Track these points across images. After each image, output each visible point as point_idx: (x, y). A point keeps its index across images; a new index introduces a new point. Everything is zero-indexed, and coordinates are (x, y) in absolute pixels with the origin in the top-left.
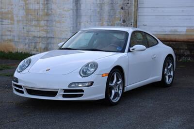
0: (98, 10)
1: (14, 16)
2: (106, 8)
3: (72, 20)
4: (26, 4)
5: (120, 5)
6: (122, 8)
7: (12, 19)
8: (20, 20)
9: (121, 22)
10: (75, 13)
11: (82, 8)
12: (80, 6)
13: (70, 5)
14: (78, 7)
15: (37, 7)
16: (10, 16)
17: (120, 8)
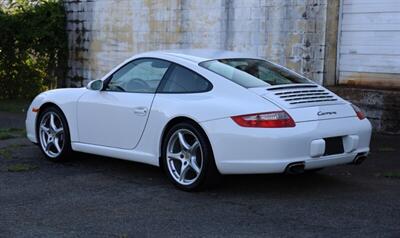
0: (263, 19)
1: (135, 34)
2: (277, 16)
3: (219, 41)
4: (152, 12)
5: (301, 9)
6: (305, 16)
7: (130, 41)
8: (141, 43)
9: (302, 45)
10: (224, 27)
11: (236, 17)
12: (233, 13)
14: (231, 13)
15: (166, 17)
16: (127, 35)
17: (300, 16)
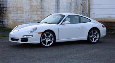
0: (69, 5)
1: (24, 9)
2: (73, 4)
3: (55, 11)
4: (30, 3)
5: (80, 3)
6: (82, 5)
7: (23, 11)
8: (27, 11)
9: (81, 12)
10: (57, 7)
11: (60, 5)
13: (54, 3)
14: (58, 4)
15: (36, 4)
16: (21, 9)
17: (80, 5)
